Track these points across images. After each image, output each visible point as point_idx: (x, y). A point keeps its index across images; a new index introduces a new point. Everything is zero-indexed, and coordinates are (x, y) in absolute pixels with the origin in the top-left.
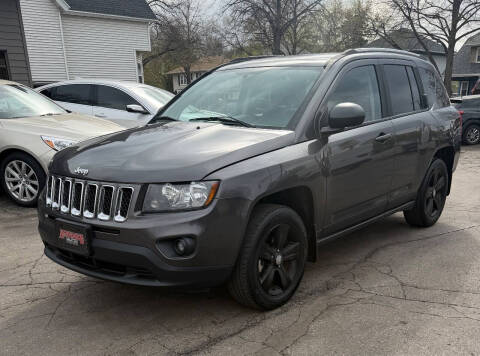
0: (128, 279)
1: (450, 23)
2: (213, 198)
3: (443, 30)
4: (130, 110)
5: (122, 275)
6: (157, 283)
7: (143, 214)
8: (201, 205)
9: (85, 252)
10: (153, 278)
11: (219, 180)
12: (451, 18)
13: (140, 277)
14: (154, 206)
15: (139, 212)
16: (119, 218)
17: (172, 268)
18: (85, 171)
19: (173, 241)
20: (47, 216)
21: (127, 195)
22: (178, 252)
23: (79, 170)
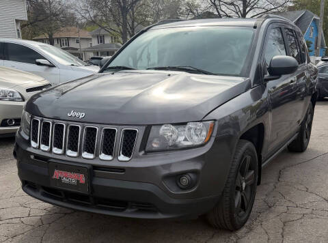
0: (128, 214)
1: (241, 9)
2: (211, 136)
3: (237, 13)
4: (39, 64)
5: (122, 210)
6: (160, 216)
7: (146, 153)
8: (200, 143)
9: (86, 191)
10: (155, 212)
11: (215, 120)
12: (242, 5)
13: (140, 211)
14: (155, 145)
15: (143, 152)
16: (122, 158)
17: (175, 202)
18: (81, 115)
19: (176, 177)
20: (32, 157)
21: (130, 136)
22: (181, 186)
23: (72, 114)
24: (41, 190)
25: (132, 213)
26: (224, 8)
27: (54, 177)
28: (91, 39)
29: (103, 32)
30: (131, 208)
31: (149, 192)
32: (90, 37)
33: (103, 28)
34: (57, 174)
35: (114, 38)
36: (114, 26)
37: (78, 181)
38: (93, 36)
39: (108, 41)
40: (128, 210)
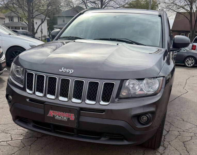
2: (161, 88)
6: (126, 143)
7: (121, 98)
9: (75, 126)
10: (122, 140)
11: (164, 77)
13: (111, 139)
15: (117, 99)
16: (102, 103)
17: (137, 133)
18: (71, 71)
19: (138, 117)
20: (28, 100)
21: (109, 87)
22: (142, 122)
23: (63, 70)
24: (32, 124)
25: (105, 140)
26: (89, 4)
27: (48, 115)
28: (4, 18)
29: (13, 14)
30: (105, 137)
31: (121, 127)
32: (5, 17)
33: (13, 11)
34: (52, 113)
35: (20, 19)
36: (20, 11)
37: (68, 119)
38: (6, 16)
39: (16, 20)
40: (102, 139)
